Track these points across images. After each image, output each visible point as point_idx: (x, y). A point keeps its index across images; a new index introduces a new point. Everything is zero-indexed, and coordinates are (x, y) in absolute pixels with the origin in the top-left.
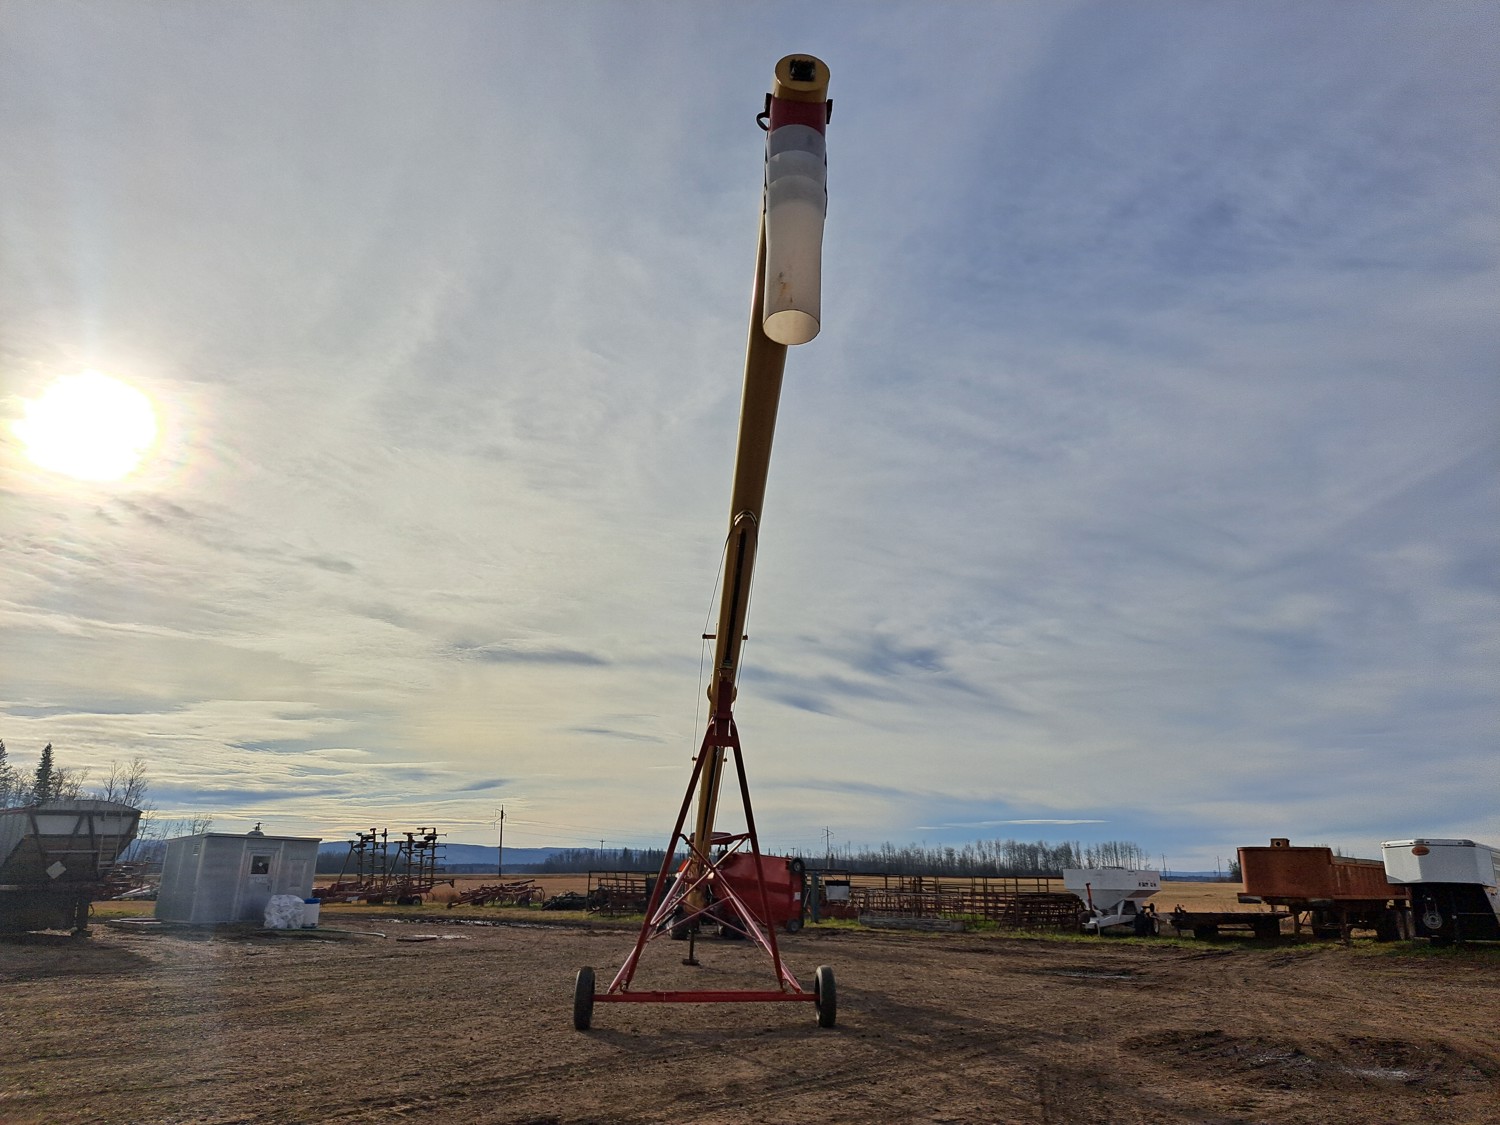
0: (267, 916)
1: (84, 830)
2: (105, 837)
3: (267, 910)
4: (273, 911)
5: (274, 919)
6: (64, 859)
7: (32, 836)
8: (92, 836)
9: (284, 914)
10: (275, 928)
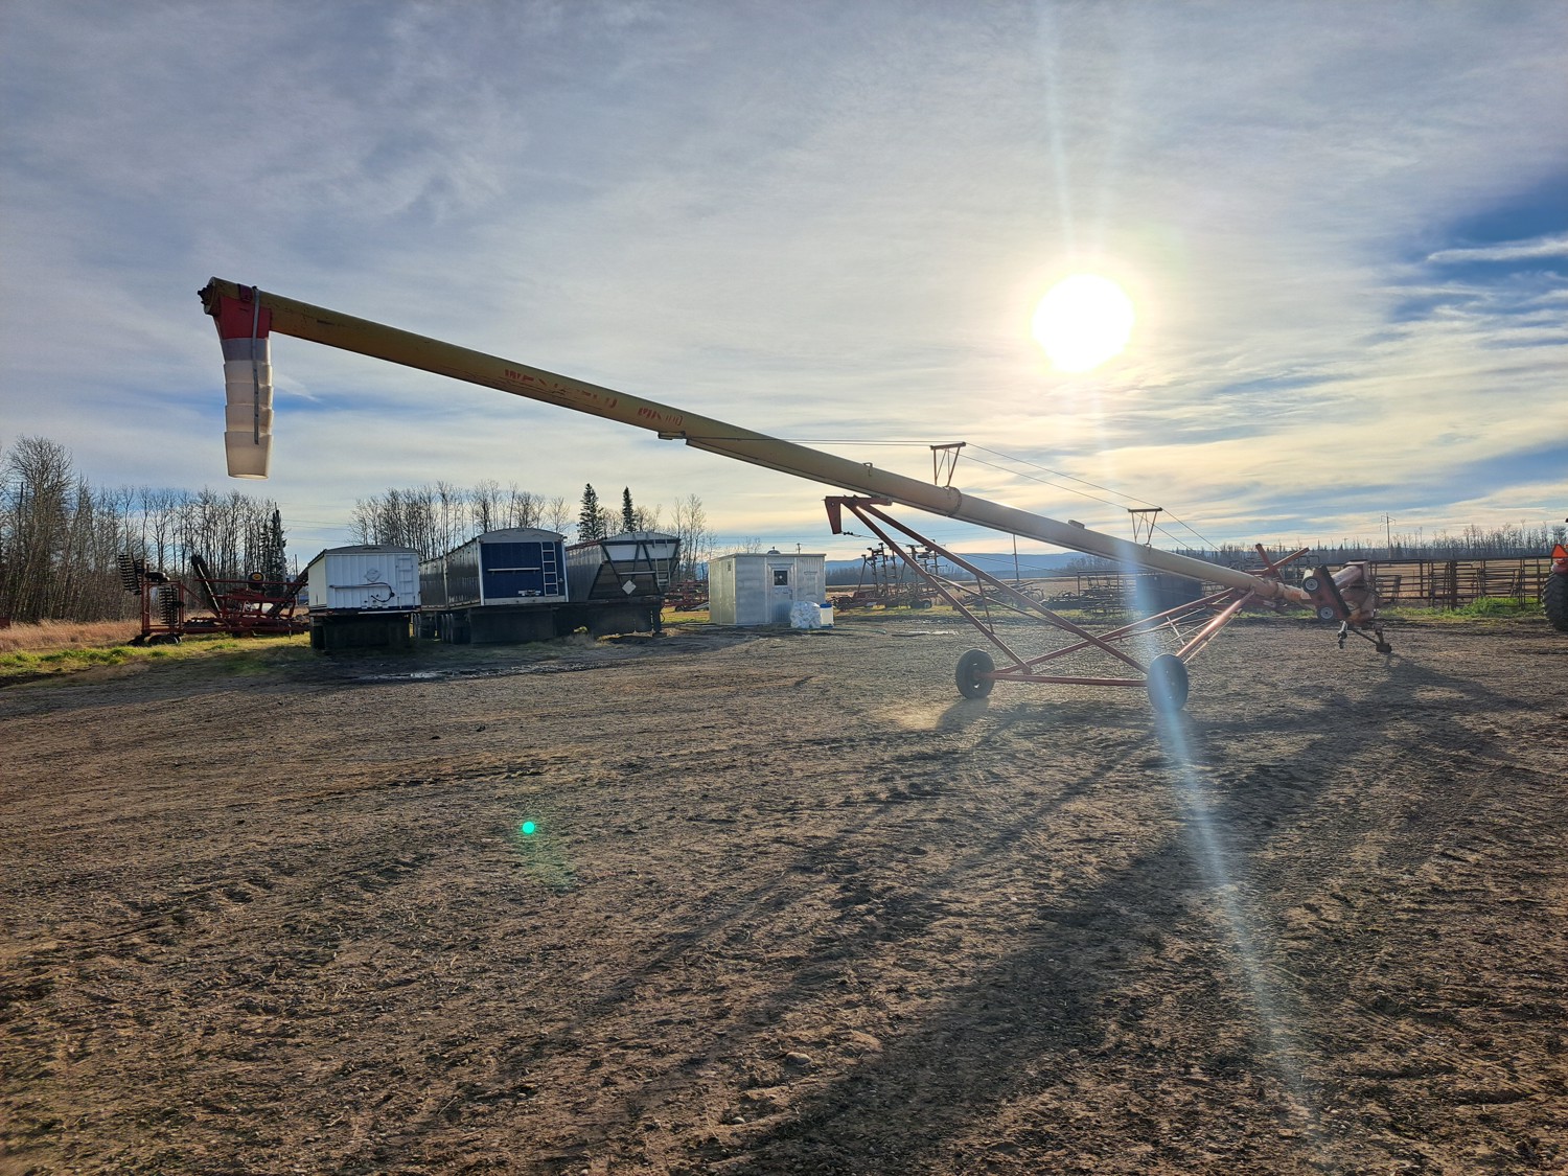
0: (792, 619)
1: (642, 556)
2: (659, 560)
3: (792, 614)
4: (797, 614)
5: (796, 622)
6: (633, 578)
7: (606, 562)
8: (648, 559)
9: (805, 617)
10: (799, 628)
